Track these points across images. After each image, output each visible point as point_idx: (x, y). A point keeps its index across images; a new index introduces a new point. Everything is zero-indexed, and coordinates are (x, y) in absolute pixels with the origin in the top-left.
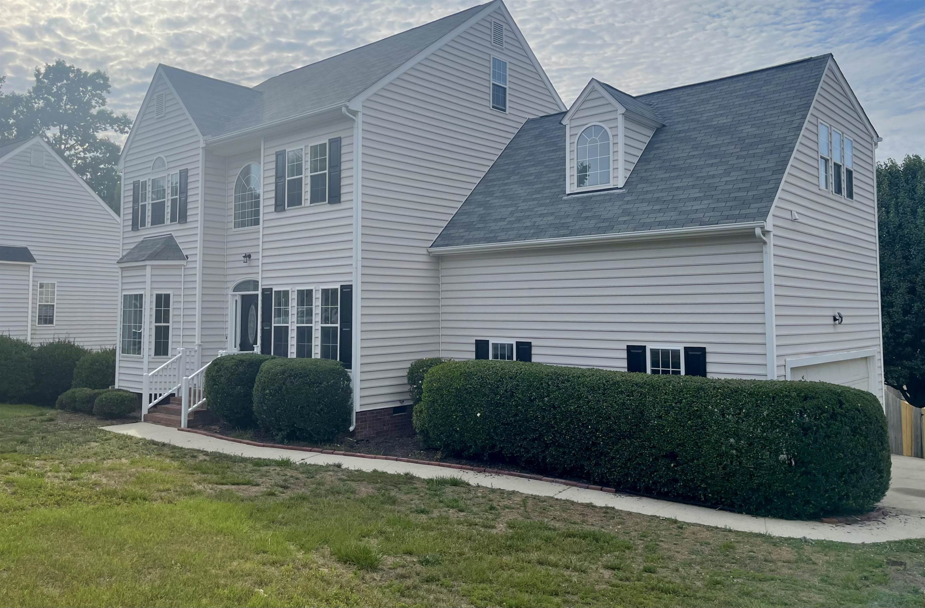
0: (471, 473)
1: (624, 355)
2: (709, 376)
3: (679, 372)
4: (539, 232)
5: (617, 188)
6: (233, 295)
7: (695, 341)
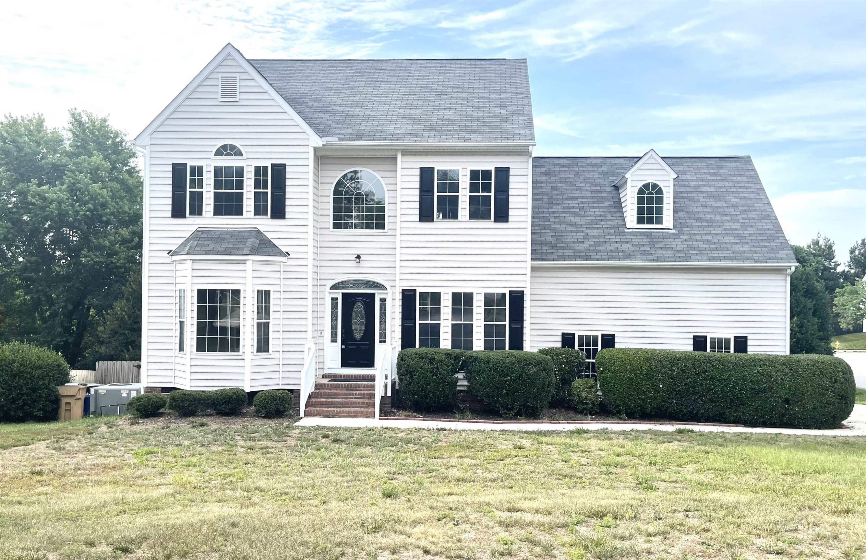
0: (668, 426)
1: (692, 342)
2: (748, 353)
3: (729, 352)
4: (628, 256)
5: (669, 229)
6: (330, 293)
7: (741, 333)
